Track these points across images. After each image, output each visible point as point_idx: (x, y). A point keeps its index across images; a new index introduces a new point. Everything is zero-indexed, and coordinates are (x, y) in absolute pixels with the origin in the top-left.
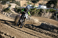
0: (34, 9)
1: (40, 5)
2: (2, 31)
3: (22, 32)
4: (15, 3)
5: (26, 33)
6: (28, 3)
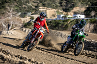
0: (67, 21)
2: (24, 56)
3: (53, 55)
6: (58, 12)
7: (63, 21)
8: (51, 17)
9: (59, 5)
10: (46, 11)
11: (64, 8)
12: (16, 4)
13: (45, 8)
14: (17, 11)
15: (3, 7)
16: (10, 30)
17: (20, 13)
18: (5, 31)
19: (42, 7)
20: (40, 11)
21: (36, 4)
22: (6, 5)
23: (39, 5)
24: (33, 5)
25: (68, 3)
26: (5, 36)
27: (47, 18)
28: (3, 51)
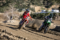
0: (48, 14)
1: (53, 9)
2: (21, 36)
3: (39, 36)
6: (42, 8)
7: (46, 14)
8: (37, 12)
9: (43, 4)
10: (34, 8)
11: (46, 6)
12: (15, 3)
13: (34, 6)
14: (17, 8)
15: (8, 5)
16: (12, 20)
17: (18, 9)
18: (9, 21)
19: (32, 5)
20: (31, 8)
21: (28, 3)
22: (10, 4)
23: (30, 4)
24: (26, 4)
25: (48, 2)
27: (35, 12)
28: (8, 33)
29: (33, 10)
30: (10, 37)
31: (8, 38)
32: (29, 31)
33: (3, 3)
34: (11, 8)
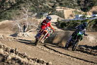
0: (86, 20)
2: (42, 59)
3: (72, 58)
4: (56, 15)
5: (77, 58)
9: (77, 4)
10: (63, 11)
11: (83, 7)
12: (31, 4)
14: (33, 11)
15: (18, 7)
17: (36, 14)
18: (21, 33)
19: (59, 7)
20: (57, 12)
21: (52, 4)
22: (22, 5)
23: (56, 5)
24: (49, 5)
25: (86, 2)
26: (21, 38)
27: (64, 18)
28: (20, 55)
29: (61, 15)
30: (23, 60)
31: (19, 61)
32: (55, 51)
33: (11, 4)
34: (25, 12)
